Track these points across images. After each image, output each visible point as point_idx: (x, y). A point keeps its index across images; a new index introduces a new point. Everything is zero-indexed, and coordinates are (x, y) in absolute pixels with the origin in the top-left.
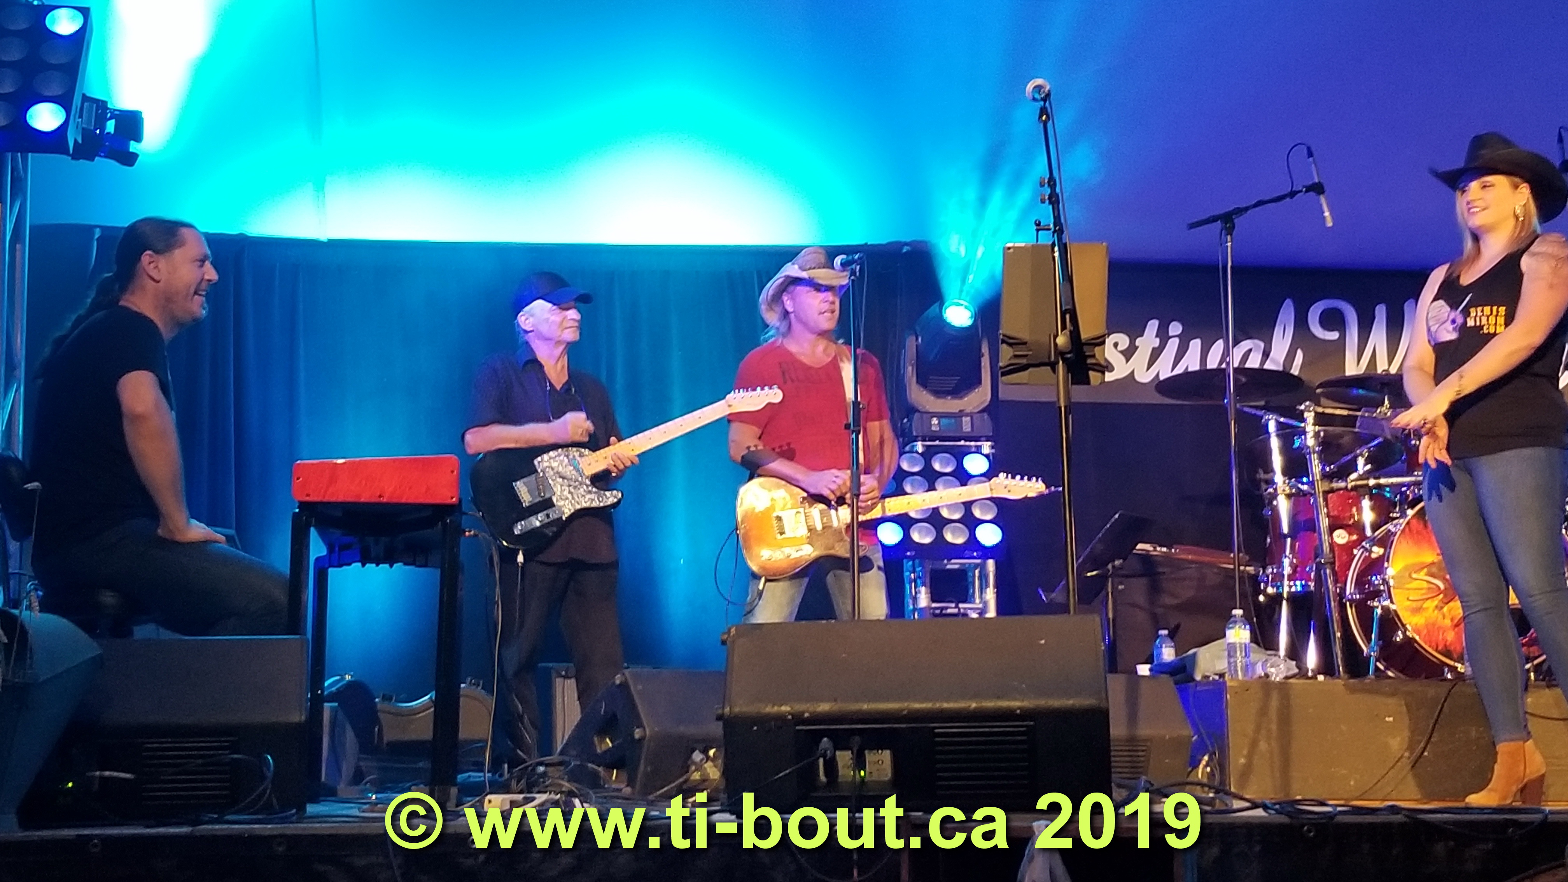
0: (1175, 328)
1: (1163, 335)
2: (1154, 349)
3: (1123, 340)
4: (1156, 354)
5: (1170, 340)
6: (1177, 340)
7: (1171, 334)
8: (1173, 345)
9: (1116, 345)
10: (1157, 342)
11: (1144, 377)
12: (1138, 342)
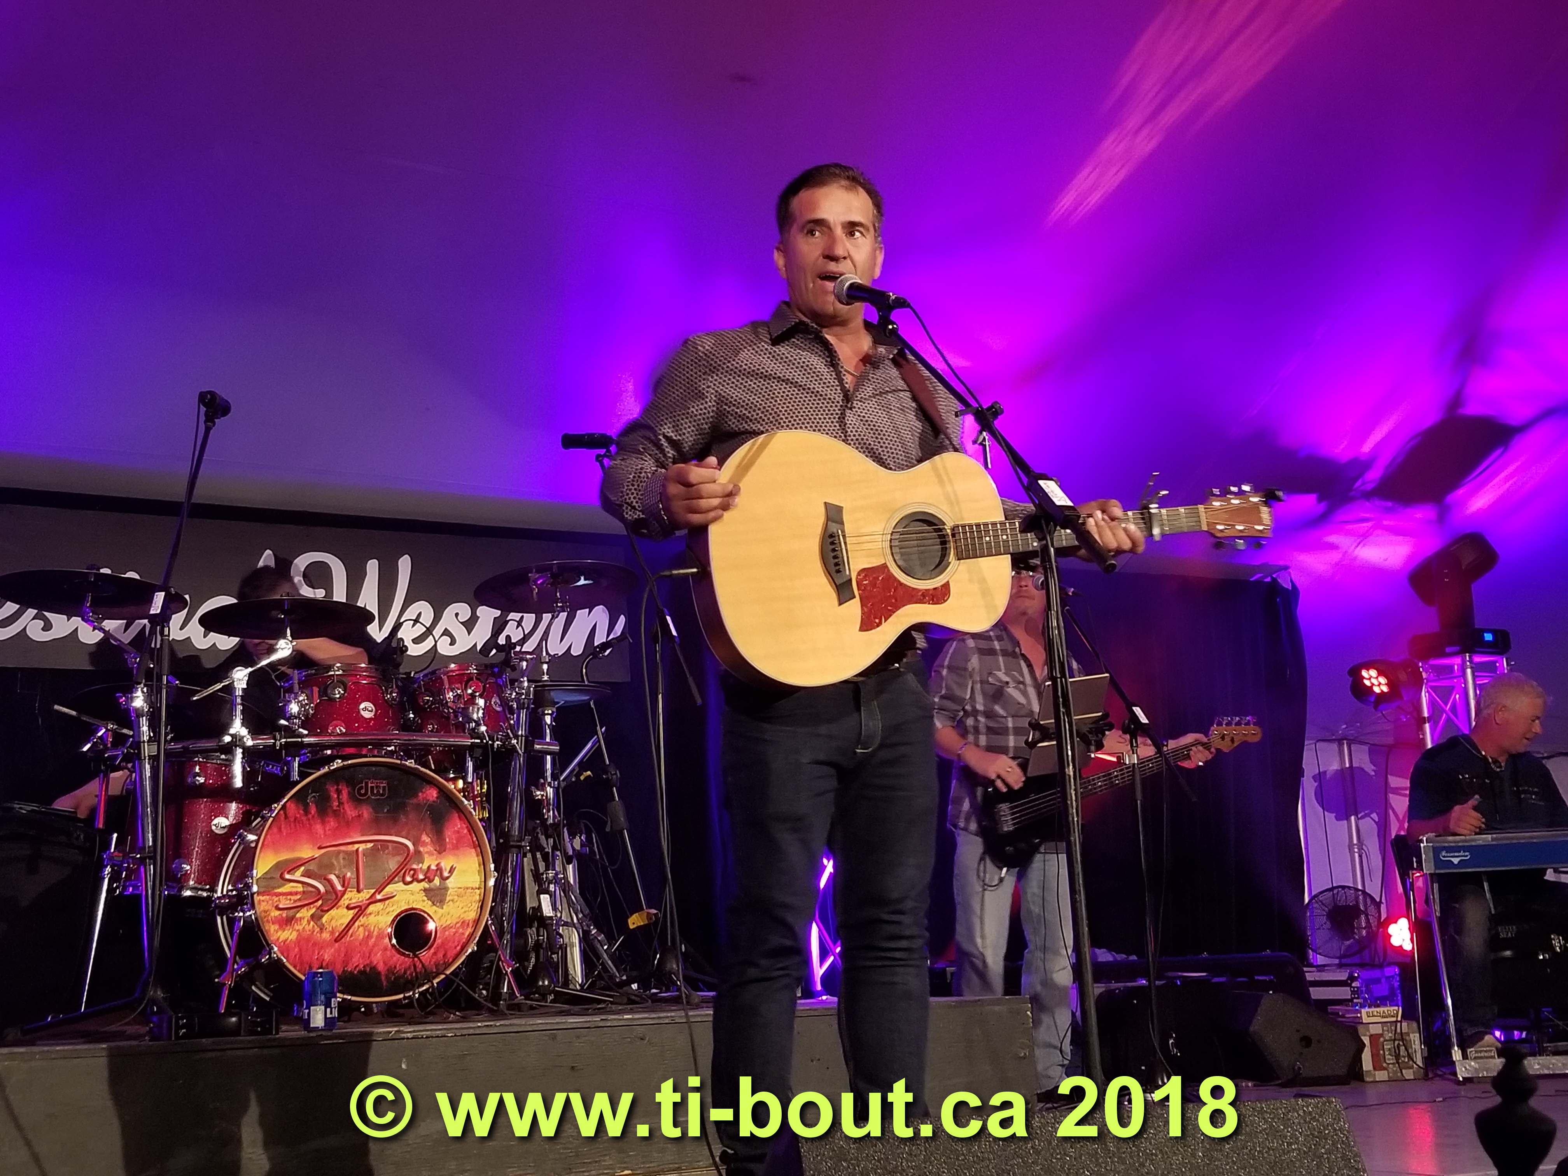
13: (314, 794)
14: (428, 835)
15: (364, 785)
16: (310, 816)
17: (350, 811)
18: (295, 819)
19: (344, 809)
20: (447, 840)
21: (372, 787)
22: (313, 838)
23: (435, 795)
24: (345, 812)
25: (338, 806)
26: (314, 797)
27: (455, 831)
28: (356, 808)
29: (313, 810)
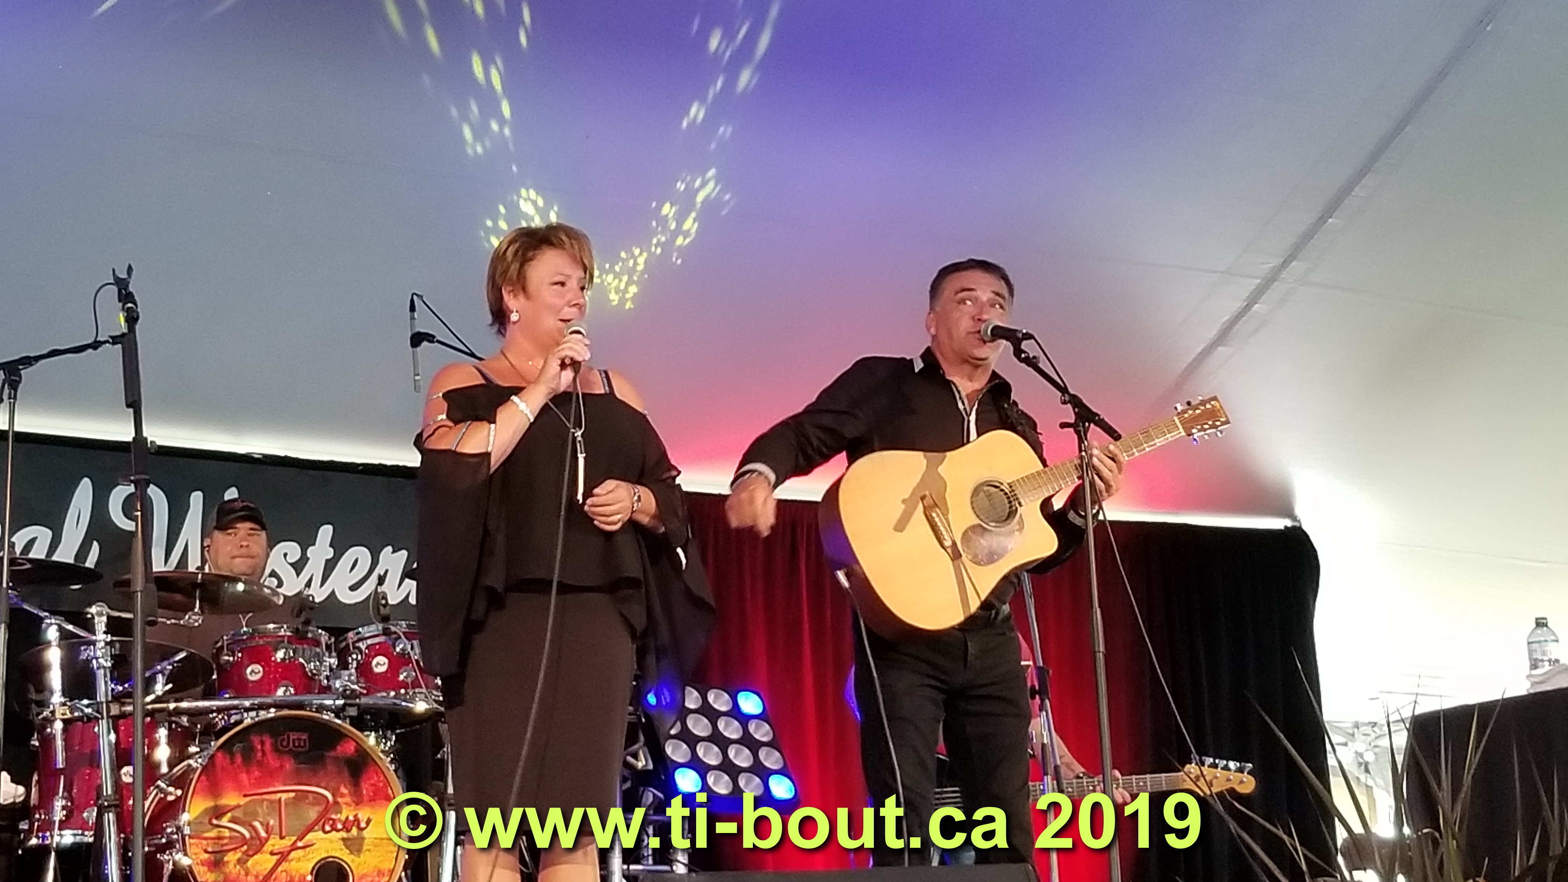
13: (239, 745)
14: (345, 787)
15: (286, 737)
16: (236, 766)
17: (272, 761)
18: (223, 767)
19: (267, 760)
20: (364, 792)
21: (294, 740)
22: (238, 787)
23: (352, 748)
24: (268, 763)
25: (262, 756)
26: (239, 747)
27: (372, 785)
28: (278, 759)
29: (239, 759)
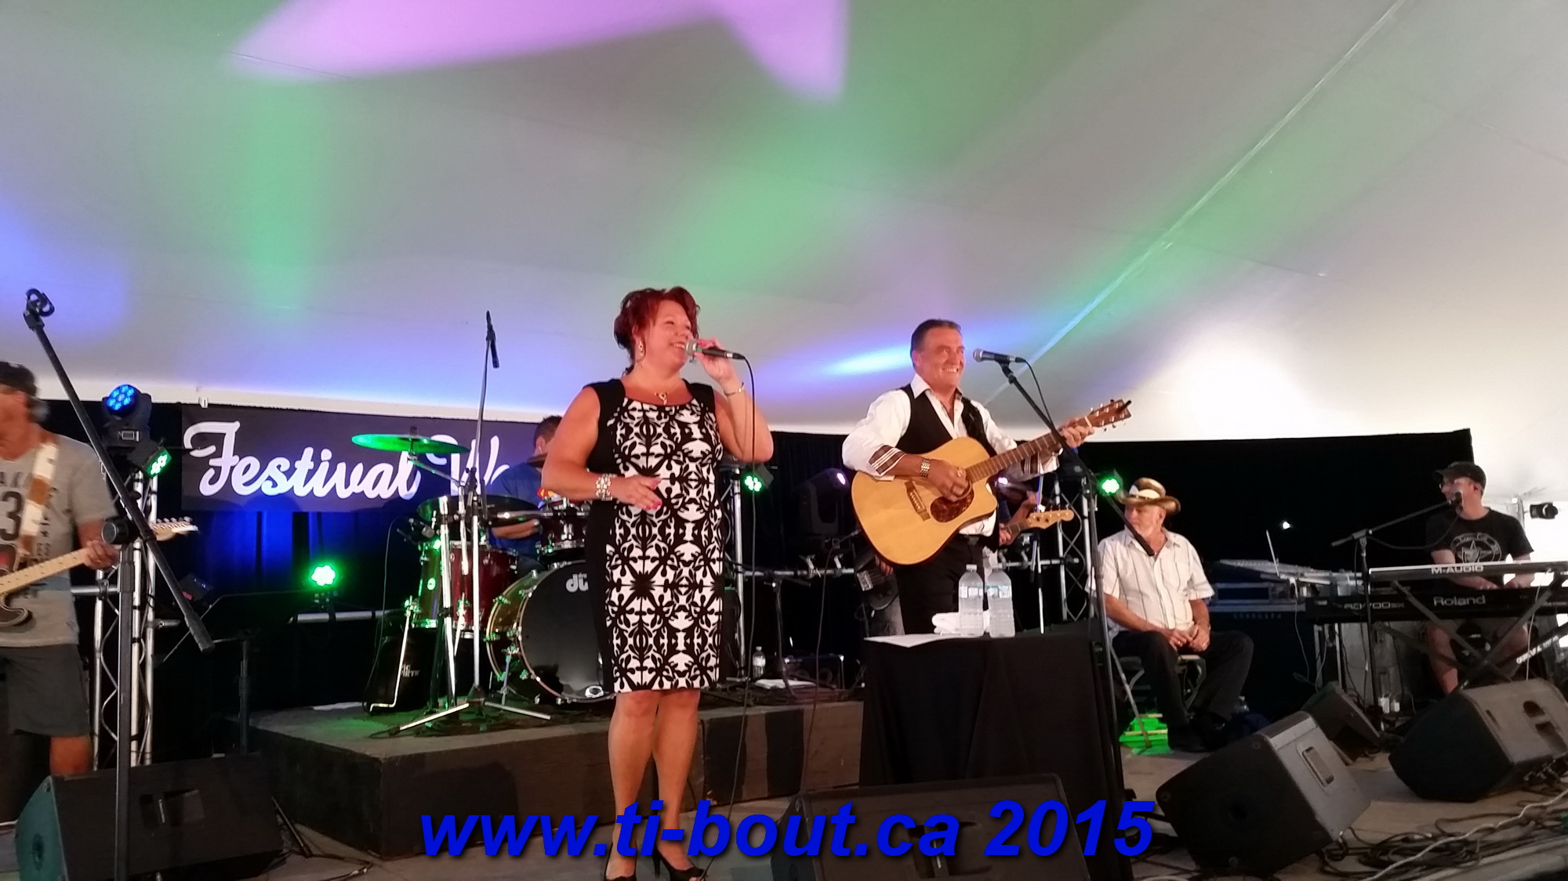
0: (326, 454)
1: (317, 460)
2: (309, 470)
3: (285, 464)
4: (311, 474)
5: (322, 464)
6: (327, 464)
7: (323, 459)
8: (324, 467)
9: (279, 467)
10: (311, 465)
11: (301, 491)
12: (298, 464)
